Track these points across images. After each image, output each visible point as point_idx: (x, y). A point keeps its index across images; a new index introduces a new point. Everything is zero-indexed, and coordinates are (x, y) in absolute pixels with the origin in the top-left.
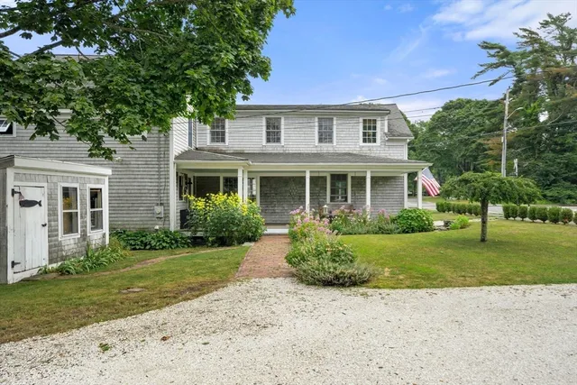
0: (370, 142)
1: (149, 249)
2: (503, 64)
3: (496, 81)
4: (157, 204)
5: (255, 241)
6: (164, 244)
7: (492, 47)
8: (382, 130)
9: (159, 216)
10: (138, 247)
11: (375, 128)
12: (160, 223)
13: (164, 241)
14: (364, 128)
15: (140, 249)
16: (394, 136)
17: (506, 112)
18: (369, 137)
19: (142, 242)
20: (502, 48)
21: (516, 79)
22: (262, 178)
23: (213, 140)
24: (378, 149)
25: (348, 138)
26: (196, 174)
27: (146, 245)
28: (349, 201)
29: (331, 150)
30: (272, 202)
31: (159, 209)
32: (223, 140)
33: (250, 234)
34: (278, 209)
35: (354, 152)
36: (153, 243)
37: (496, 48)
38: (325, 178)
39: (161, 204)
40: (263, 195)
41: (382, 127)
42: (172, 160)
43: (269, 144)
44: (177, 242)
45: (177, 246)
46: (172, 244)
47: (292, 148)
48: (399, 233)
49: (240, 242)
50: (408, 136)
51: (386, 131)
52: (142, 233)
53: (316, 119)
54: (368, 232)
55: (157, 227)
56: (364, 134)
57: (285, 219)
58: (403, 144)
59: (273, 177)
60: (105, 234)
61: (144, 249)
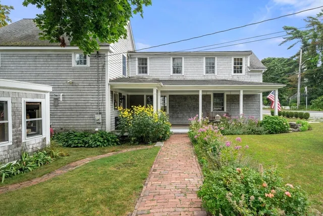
0: (238, 72)
1: (87, 147)
2: (296, 37)
3: (291, 47)
4: (97, 114)
5: (164, 140)
6: (98, 143)
7: (290, 29)
8: (246, 65)
9: (98, 122)
10: (79, 145)
11: (241, 64)
12: (99, 126)
13: (99, 141)
14: (235, 64)
15: (81, 146)
16: (254, 68)
17: (300, 62)
18: (238, 70)
19: (83, 141)
20: (295, 29)
21: (303, 45)
22: (170, 96)
23: (140, 72)
24: (243, 77)
25: (224, 70)
26: (129, 94)
27: (86, 143)
28: (225, 110)
29: (214, 78)
30: (176, 111)
31: (98, 117)
32: (146, 72)
33: (161, 136)
34: (180, 115)
35: (229, 79)
36: (91, 142)
37: (292, 29)
38: (210, 96)
39: (100, 113)
40: (171, 107)
41: (246, 62)
42: (107, 82)
43: (174, 74)
44: (108, 141)
45: (109, 144)
46: (105, 143)
47: (189, 77)
48: (266, 134)
49: (154, 142)
50: (263, 68)
51: (249, 65)
52: (86, 134)
53: (204, 58)
54: (244, 133)
55: (97, 129)
56: (235, 67)
57: (184, 122)
58: (260, 73)
59: (177, 95)
60: (45, 138)
61: (84, 147)
